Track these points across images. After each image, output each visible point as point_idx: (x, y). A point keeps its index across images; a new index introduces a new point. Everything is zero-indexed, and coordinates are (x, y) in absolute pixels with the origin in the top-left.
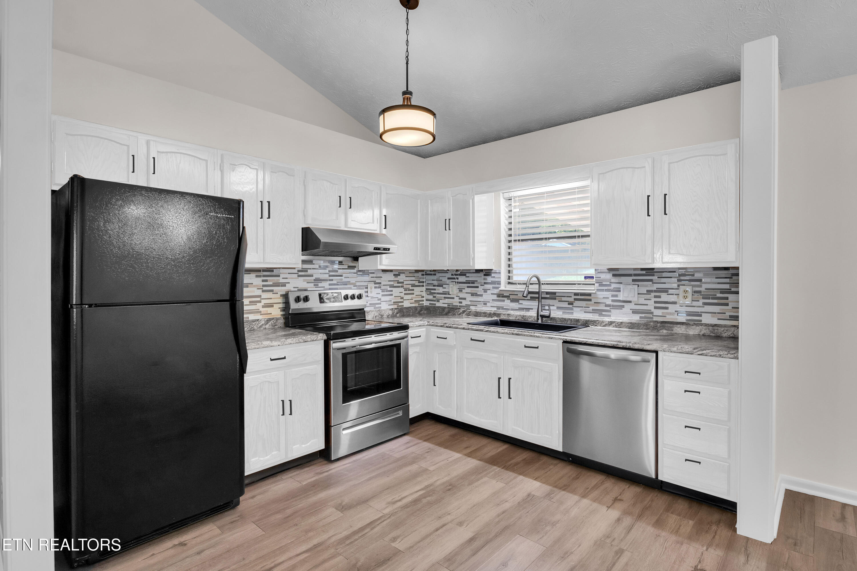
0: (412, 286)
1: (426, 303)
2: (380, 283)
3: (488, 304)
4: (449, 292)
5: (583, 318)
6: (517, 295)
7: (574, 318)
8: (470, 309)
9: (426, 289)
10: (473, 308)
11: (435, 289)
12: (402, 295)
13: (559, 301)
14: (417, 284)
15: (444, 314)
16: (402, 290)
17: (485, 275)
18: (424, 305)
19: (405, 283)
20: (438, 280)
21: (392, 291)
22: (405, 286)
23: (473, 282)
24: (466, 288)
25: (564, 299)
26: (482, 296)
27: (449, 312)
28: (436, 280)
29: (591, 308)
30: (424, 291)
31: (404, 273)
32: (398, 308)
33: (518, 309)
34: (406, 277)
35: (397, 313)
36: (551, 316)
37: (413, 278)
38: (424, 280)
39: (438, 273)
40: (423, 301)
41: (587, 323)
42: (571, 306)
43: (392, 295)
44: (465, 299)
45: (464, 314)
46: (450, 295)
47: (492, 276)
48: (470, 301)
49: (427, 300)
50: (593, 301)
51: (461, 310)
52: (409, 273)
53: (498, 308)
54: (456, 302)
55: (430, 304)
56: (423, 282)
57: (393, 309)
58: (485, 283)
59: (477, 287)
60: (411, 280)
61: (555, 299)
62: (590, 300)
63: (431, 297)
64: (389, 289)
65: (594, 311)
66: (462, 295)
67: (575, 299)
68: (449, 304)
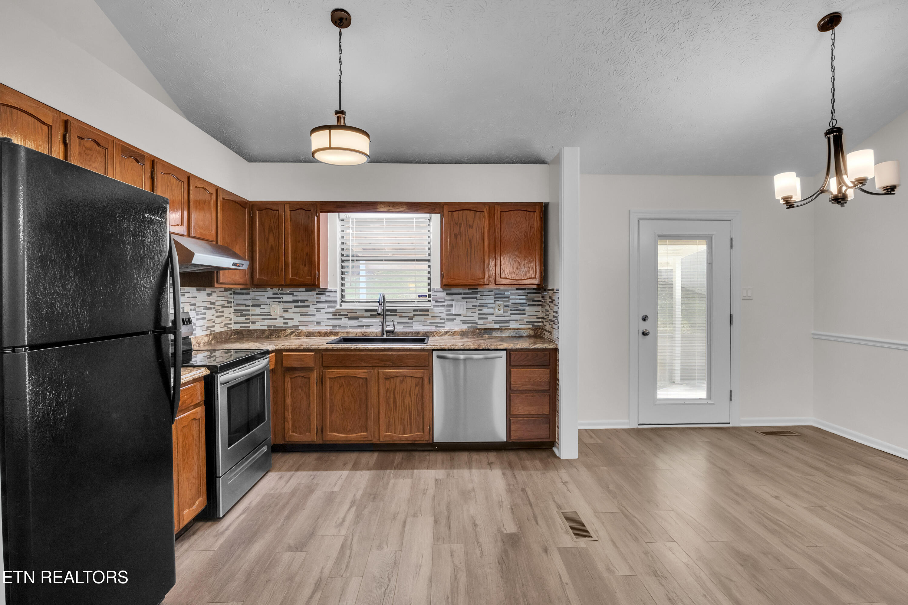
0: (222, 307)
1: (234, 327)
2: (195, 305)
3: (322, 323)
4: (270, 313)
5: (422, 331)
6: (357, 313)
7: (414, 331)
8: (299, 330)
9: (235, 310)
10: (303, 329)
11: (249, 310)
12: (214, 318)
13: (399, 317)
14: (227, 305)
15: (264, 337)
16: (213, 312)
17: (317, 294)
18: (232, 328)
19: (217, 303)
20: (252, 300)
21: (205, 314)
22: (217, 308)
23: (303, 301)
24: (293, 308)
25: (404, 315)
26: (315, 316)
27: (271, 335)
28: (250, 300)
29: (429, 322)
30: (232, 313)
31: (215, 292)
32: (212, 334)
33: (357, 326)
34: (217, 296)
35: (212, 340)
36: (395, 331)
37: (223, 298)
38: (232, 300)
39: (253, 292)
40: (230, 324)
41: (426, 335)
42: (410, 321)
43: (205, 318)
44: (292, 319)
45: (292, 336)
46: (272, 315)
47: (327, 295)
48: (299, 321)
49: (236, 323)
50: (431, 315)
51: (289, 331)
52: (220, 292)
53: (335, 326)
54: (279, 323)
55: (241, 327)
56: (231, 302)
57: (207, 335)
58: (318, 302)
59: (309, 306)
60: (221, 301)
61: (396, 315)
62: (428, 315)
63: (243, 319)
64: (203, 311)
65: (432, 324)
66: (287, 315)
67: (415, 315)
68: (269, 326)
